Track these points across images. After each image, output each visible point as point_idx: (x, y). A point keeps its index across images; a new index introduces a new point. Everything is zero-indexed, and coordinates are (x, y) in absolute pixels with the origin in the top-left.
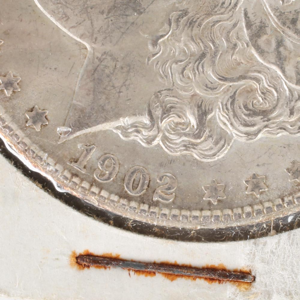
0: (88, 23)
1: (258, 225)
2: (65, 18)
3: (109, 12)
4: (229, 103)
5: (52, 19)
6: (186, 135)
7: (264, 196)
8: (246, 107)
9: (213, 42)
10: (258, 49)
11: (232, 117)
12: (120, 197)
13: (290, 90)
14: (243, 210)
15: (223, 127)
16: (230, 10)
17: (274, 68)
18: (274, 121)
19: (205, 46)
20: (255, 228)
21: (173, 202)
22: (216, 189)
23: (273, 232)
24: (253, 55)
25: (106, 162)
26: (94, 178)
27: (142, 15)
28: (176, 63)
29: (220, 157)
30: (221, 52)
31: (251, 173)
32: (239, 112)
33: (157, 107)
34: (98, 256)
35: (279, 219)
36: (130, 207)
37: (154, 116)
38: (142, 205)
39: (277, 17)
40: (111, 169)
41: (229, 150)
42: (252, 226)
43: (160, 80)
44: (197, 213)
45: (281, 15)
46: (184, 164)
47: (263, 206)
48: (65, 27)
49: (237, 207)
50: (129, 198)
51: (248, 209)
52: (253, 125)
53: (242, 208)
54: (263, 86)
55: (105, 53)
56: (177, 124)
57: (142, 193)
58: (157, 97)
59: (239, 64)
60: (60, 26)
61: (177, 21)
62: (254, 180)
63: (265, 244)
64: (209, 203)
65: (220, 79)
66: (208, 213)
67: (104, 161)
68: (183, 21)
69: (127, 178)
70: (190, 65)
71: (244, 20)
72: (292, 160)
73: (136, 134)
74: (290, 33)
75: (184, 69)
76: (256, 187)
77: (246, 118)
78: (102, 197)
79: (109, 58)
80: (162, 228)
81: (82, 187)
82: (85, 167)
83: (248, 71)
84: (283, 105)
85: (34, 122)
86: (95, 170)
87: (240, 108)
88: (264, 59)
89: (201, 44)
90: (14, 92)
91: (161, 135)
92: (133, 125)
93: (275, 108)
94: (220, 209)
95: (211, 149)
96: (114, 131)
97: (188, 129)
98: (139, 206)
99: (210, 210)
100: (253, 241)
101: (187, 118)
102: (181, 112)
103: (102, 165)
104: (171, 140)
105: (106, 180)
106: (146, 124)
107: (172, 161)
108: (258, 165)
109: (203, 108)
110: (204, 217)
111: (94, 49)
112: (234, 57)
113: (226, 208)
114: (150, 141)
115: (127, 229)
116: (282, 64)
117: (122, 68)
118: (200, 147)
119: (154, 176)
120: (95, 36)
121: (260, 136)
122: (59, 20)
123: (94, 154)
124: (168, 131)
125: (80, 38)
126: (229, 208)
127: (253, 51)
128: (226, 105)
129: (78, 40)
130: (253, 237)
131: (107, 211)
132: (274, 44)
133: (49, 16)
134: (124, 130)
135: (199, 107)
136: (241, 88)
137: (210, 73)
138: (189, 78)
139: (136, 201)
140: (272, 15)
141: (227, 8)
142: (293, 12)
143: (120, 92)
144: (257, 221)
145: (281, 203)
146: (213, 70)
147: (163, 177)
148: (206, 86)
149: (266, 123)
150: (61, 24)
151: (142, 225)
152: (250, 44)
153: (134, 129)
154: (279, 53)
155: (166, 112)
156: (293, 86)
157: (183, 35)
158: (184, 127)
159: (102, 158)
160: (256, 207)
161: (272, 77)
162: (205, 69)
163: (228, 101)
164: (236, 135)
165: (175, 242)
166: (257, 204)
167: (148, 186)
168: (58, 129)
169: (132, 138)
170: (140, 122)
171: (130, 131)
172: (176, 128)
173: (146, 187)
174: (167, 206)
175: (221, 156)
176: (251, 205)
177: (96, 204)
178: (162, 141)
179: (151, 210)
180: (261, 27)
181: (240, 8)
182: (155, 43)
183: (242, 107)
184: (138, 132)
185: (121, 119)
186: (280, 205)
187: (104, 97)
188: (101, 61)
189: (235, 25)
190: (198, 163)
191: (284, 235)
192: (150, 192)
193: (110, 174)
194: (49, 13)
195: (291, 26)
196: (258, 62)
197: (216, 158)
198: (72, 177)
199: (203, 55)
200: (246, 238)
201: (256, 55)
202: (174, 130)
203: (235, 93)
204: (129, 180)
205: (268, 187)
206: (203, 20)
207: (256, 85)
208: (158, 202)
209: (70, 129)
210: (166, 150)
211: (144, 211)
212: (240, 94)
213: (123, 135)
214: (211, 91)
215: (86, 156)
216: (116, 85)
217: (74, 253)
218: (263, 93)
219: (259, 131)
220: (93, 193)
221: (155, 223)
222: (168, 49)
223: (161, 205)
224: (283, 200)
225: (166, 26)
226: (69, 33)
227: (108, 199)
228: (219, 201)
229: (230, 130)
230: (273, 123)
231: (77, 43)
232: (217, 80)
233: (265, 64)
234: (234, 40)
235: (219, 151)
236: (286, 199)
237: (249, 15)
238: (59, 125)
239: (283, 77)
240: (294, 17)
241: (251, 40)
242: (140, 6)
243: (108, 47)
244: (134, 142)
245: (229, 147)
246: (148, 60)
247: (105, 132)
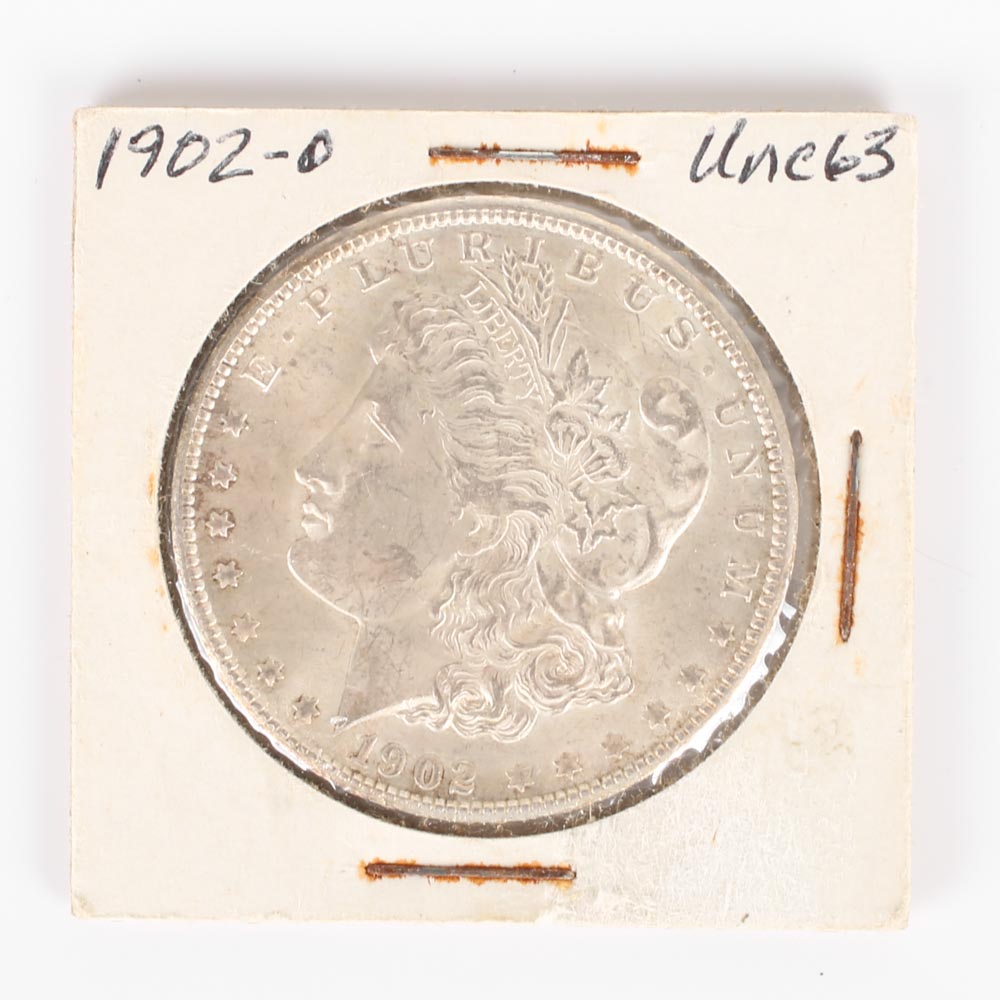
0: (356, 593)
1: (574, 812)
2: (329, 590)
3: (380, 579)
4: (529, 672)
5: (314, 592)
6: (481, 714)
7: (579, 777)
8: (548, 676)
9: (504, 604)
10: (556, 606)
11: (533, 689)
12: (411, 793)
13: (598, 652)
14: (555, 796)
15: (524, 701)
16: (521, 565)
17: (578, 628)
18: (583, 689)
19: (495, 608)
20: (570, 816)
21: (473, 794)
22: (521, 774)
23: (592, 818)
24: (551, 615)
25: (391, 754)
26: (378, 773)
27: (419, 580)
28: (463, 632)
29: (524, 737)
30: (513, 615)
31: (561, 753)
32: (540, 682)
33: (445, 684)
34: (390, 864)
35: (598, 803)
36: (424, 804)
37: (443, 696)
38: (437, 800)
39: (576, 569)
40: (397, 761)
41: (534, 727)
42: (567, 814)
43: (446, 653)
44: (502, 804)
45: (579, 565)
46: (482, 748)
47: (578, 789)
48: (330, 600)
49: (548, 794)
50: (421, 794)
51: (561, 795)
52: (559, 696)
53: (554, 794)
54: (566, 649)
55: (379, 627)
56: (470, 703)
57: (436, 786)
58: (444, 673)
59: (536, 626)
60: (324, 599)
61: (460, 582)
62: (566, 760)
63: (584, 834)
64: (516, 791)
65: (515, 646)
66: (515, 803)
67: (388, 753)
68: (466, 582)
69: (416, 771)
70: (480, 632)
71: (537, 574)
72: (607, 733)
73: (423, 718)
74: (593, 586)
75: (473, 638)
76: (568, 768)
77: (550, 689)
78: (390, 794)
79: (385, 632)
80: (463, 825)
81: (366, 785)
82: (367, 762)
83: (547, 634)
84: (591, 670)
85: (304, 714)
86: (379, 764)
87: (542, 677)
88: (565, 619)
89: (490, 607)
90: (276, 681)
91: (452, 716)
92: (419, 708)
93: (581, 674)
94: (528, 797)
95: (512, 728)
96: (398, 716)
97: (483, 707)
98: (434, 801)
99: (516, 799)
100: (569, 830)
101: (480, 693)
102: (474, 688)
103: (387, 757)
104: (465, 721)
105: (393, 774)
106: (433, 706)
107: (467, 746)
108: (568, 743)
109: (499, 681)
110: (511, 808)
111: (366, 623)
112: (530, 619)
113: (535, 795)
114: (439, 725)
115: (423, 829)
116: (586, 622)
117: (400, 642)
118: (498, 726)
119: (448, 765)
120: (366, 608)
121: (568, 707)
122: (323, 592)
123: (376, 746)
124: (461, 712)
125: (349, 611)
126: (539, 795)
127: (551, 610)
128: (525, 675)
129: (347, 613)
130: (569, 826)
131: (397, 811)
132: (575, 601)
133: (310, 589)
134: (408, 714)
135: (494, 680)
136: (542, 654)
137: (503, 639)
138: (479, 648)
139: (429, 796)
140: (570, 566)
141: (517, 561)
142: (594, 562)
143: (400, 671)
144: (573, 807)
145: (599, 783)
146: (506, 637)
147: (458, 765)
148: (501, 655)
149: (573, 692)
150: (326, 597)
151: (439, 823)
152: (547, 603)
153: (420, 712)
154: (582, 610)
155: (456, 689)
156: (601, 647)
157: (468, 598)
158: (479, 705)
159: (387, 749)
160: (570, 792)
161: (576, 639)
162: (497, 635)
163: (527, 670)
164: (541, 709)
165: (480, 840)
166: (571, 788)
167: (443, 777)
168: (332, 720)
169: (418, 723)
170: (426, 705)
171: (416, 714)
172: (469, 707)
173: (440, 779)
174: (466, 799)
175: (524, 734)
176: (564, 790)
177: (383, 804)
178: (454, 723)
179: (448, 805)
180: (558, 583)
181: (532, 561)
182: (436, 611)
183: (544, 676)
184: (425, 715)
185: (404, 702)
186: (597, 787)
187: (382, 678)
188: (375, 636)
189: (527, 582)
190: (499, 746)
191: (606, 821)
192: (445, 783)
193: (397, 767)
194: (310, 585)
195: (593, 578)
196: (558, 622)
197: (519, 738)
198: (353, 775)
199: (493, 620)
200: (561, 829)
201: (556, 615)
202: (467, 710)
203: (534, 661)
204: (420, 772)
205: (581, 766)
206: (490, 579)
207: (558, 650)
208: (455, 795)
209: (346, 719)
210: (460, 734)
211: (440, 807)
212: (541, 662)
213: (409, 721)
214: (506, 661)
215: (367, 748)
216: (395, 662)
217: (363, 863)
218: (566, 658)
219: (566, 702)
220: (379, 790)
221: (454, 820)
222: (453, 616)
223: (459, 799)
224: (601, 781)
225: (448, 589)
226: (335, 607)
227: (397, 796)
228: (527, 788)
229: (532, 704)
230: (582, 692)
231: (346, 618)
232: (511, 647)
233: (567, 624)
234: (528, 599)
235: (521, 730)
236: (604, 780)
237: (543, 569)
238: (333, 716)
239: (589, 637)
240: (596, 567)
241: (548, 597)
242: (416, 568)
243: (383, 620)
244: (422, 730)
245: (533, 724)
246: (431, 631)
247: (387, 718)
